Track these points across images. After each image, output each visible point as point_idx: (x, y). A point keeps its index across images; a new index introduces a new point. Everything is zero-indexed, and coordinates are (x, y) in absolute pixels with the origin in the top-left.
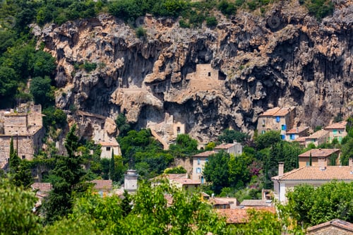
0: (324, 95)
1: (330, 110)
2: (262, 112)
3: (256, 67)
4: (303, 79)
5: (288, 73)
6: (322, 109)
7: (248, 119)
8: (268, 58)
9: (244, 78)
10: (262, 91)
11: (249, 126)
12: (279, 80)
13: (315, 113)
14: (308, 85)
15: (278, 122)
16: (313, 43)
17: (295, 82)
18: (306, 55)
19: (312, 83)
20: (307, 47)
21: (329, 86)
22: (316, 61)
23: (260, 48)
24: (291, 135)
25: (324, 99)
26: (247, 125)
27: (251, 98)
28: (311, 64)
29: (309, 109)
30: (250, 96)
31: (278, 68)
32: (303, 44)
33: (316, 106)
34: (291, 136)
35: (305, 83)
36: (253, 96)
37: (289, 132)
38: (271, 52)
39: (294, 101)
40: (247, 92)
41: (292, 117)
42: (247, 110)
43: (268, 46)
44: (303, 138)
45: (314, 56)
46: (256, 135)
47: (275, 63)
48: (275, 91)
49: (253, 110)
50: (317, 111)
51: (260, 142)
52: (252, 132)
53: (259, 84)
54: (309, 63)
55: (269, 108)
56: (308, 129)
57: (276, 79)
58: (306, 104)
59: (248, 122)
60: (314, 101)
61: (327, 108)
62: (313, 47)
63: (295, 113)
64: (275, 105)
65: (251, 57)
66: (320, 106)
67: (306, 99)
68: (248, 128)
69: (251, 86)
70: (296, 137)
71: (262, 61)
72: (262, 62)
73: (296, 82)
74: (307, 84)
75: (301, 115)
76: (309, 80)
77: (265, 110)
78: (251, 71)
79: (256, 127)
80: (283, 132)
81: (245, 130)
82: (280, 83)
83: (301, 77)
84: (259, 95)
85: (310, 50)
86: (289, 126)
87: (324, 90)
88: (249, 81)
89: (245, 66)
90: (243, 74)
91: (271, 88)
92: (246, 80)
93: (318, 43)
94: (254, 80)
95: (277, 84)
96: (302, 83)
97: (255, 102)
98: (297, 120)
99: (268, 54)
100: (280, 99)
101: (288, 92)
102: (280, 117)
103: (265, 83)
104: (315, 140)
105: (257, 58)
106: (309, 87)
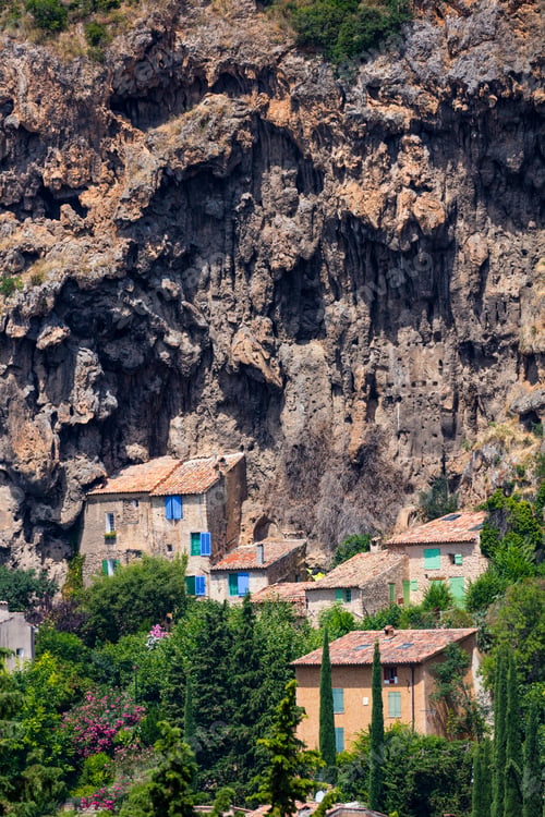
0: (373, 398)
1: (397, 465)
2: (100, 480)
3: (70, 282)
4: (274, 331)
5: (210, 307)
6: (362, 463)
7: (41, 511)
8: (124, 242)
9: (19, 332)
10: (98, 385)
11: (46, 539)
12: (173, 338)
13: (330, 479)
14: (298, 358)
15: (174, 519)
16: (318, 174)
17: (243, 345)
18: (288, 225)
19: (317, 349)
20: (292, 190)
21: (392, 362)
22: (333, 253)
23: (86, 198)
24: (233, 575)
25: (369, 416)
26: (38, 536)
27: (54, 417)
28: (308, 265)
29: (305, 463)
30: (48, 410)
31: (166, 283)
32: (274, 179)
33: (338, 447)
34: (233, 582)
35: (285, 350)
36: (62, 410)
37: (223, 565)
38: (134, 214)
39: (239, 427)
40: (35, 394)
41: (234, 500)
42: (35, 470)
43: (121, 190)
44: (289, 590)
45: (326, 232)
46: (75, 581)
47: (153, 263)
48: (155, 386)
49: (63, 470)
50: (342, 469)
51: (101, 611)
52: (58, 570)
53: (85, 355)
54: (301, 262)
55: (130, 462)
56: (303, 551)
57: (161, 334)
58: (292, 441)
59: (41, 523)
60: (326, 429)
61: (386, 456)
62: (317, 188)
63: (243, 478)
64: (157, 447)
65: (49, 240)
66: (353, 448)
67: (292, 420)
68: (43, 550)
69: (50, 367)
70: (257, 586)
71: (100, 258)
72: (95, 260)
73: (247, 344)
74: (295, 353)
75: (272, 487)
76: (302, 337)
77: (113, 471)
78: (50, 301)
79: (76, 547)
80: (197, 566)
81: (28, 560)
82: (175, 351)
83: (266, 322)
84: (86, 403)
85: (305, 203)
86: (220, 537)
87: (370, 379)
88: (42, 342)
89: (25, 278)
90: (17, 315)
91: (138, 371)
92: (28, 342)
93: (340, 173)
94: (65, 340)
95: (165, 355)
96: (272, 350)
97: (70, 436)
98: (252, 509)
99: (123, 226)
100: (177, 421)
101: (212, 391)
102: (182, 498)
103: (112, 351)
104: (348, 593)
105: (75, 244)
106: (306, 366)
